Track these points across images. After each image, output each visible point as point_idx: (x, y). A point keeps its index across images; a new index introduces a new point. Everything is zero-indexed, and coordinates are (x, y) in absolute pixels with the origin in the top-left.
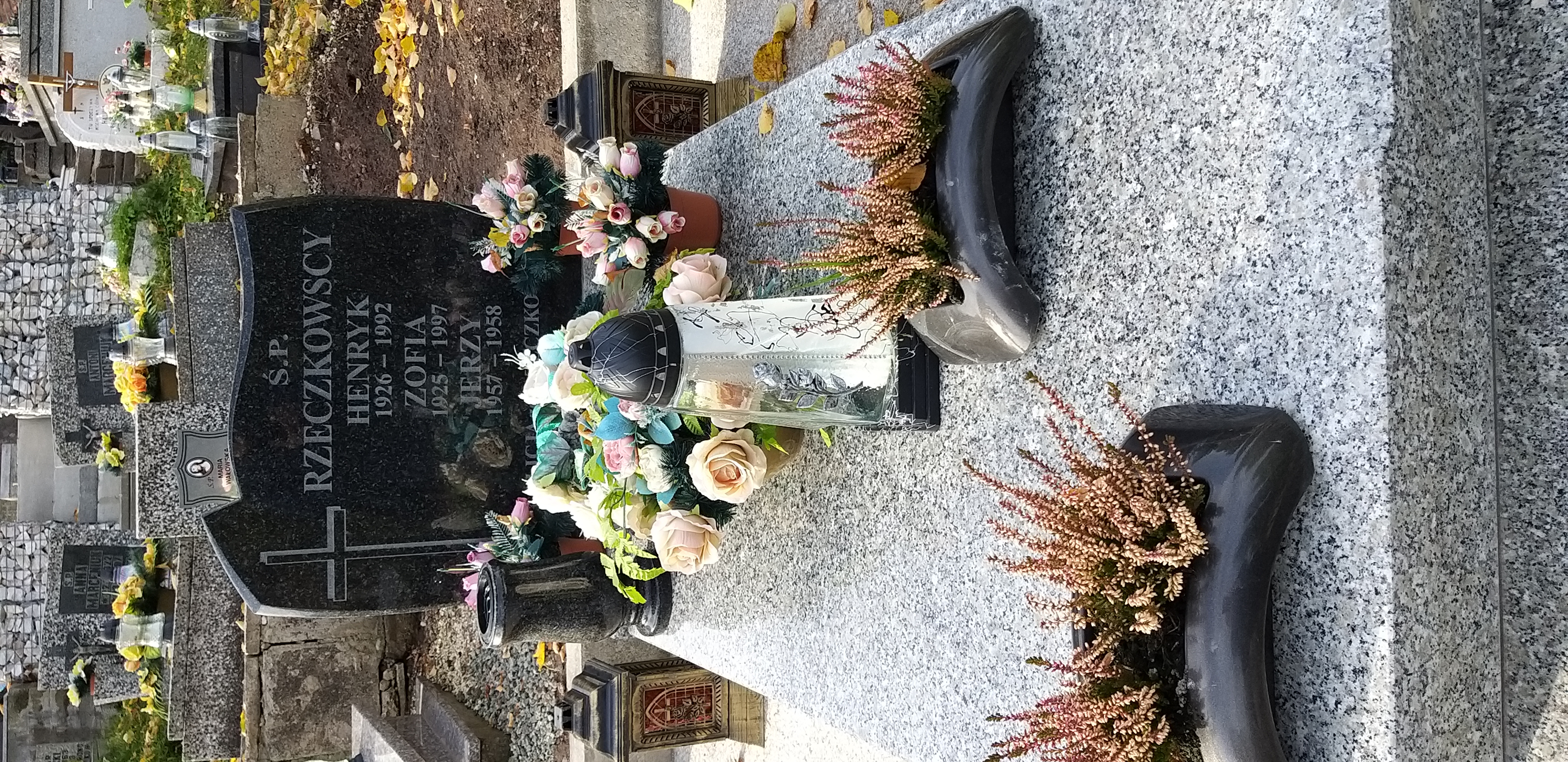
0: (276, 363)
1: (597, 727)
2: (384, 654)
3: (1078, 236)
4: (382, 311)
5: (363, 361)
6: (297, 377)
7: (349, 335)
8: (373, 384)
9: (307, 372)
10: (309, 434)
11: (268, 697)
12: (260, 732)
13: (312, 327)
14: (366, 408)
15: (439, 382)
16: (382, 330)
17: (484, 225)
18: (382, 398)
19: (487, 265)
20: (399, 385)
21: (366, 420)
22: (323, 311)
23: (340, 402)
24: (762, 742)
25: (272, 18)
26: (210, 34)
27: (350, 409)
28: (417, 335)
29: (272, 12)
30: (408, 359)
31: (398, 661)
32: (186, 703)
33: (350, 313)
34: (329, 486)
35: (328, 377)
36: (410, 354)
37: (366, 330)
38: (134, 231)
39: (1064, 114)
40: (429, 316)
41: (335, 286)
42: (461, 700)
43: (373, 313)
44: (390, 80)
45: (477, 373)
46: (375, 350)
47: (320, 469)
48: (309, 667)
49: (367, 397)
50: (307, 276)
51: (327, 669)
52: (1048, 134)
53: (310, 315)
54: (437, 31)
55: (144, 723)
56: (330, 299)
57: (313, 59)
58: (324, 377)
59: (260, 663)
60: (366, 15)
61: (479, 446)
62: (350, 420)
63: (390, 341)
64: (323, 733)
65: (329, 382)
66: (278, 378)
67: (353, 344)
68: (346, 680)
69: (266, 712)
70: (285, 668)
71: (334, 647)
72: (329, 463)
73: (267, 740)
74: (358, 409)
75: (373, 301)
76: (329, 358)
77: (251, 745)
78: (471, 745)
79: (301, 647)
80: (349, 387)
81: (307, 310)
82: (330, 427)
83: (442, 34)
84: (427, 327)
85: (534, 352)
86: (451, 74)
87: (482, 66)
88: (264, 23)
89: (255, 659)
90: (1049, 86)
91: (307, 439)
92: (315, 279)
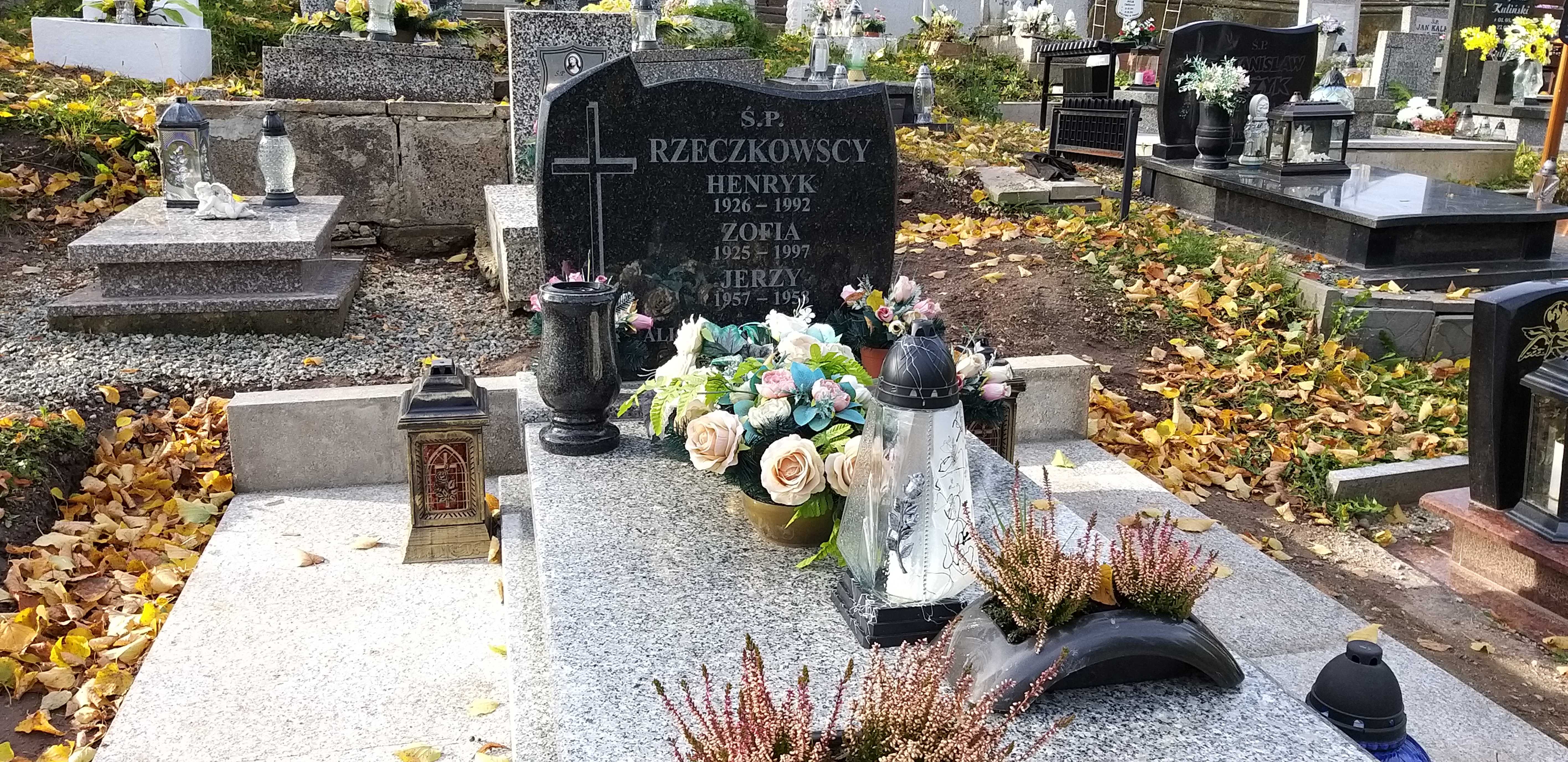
0: (759, 117)
1: (436, 398)
2: (386, 226)
3: (1089, 734)
4: (804, 204)
5: (761, 188)
6: (750, 133)
7: (783, 177)
8: (742, 197)
9: (752, 142)
10: (700, 143)
11: (348, 121)
12: (312, 113)
13: (790, 146)
14: (721, 191)
15: (744, 251)
16: (788, 204)
17: (883, 285)
18: (729, 203)
19: (848, 291)
20: (741, 218)
21: (711, 191)
22: (803, 155)
23: (726, 169)
24: (408, 560)
25: (937, 134)
26: (918, 83)
27: (721, 177)
28: (783, 233)
29: (942, 133)
30: (763, 225)
31: (378, 239)
32: (321, 51)
33: (802, 177)
34: (654, 160)
35: (748, 159)
36: (767, 227)
37: (788, 191)
38: (725, 20)
39: (1179, 715)
40: (800, 243)
41: (824, 165)
42: (358, 295)
43: (802, 196)
44: (914, 227)
45: (751, 283)
46: (770, 198)
47: (669, 153)
48: (374, 158)
49: (731, 191)
50: (832, 142)
51: (372, 174)
52: (1156, 706)
53: (799, 144)
54: (972, 262)
55: (263, 16)
56: (813, 162)
57: (924, 164)
58: (748, 157)
59: (381, 114)
60: (966, 206)
61: (664, 292)
62: (711, 178)
63: (778, 210)
64: (309, 171)
65: (744, 160)
66: (747, 118)
67: (775, 180)
68: (359, 192)
69: (332, 119)
70: (375, 137)
71: (393, 181)
72: (674, 160)
73: (304, 120)
74: (721, 184)
75: (811, 197)
76: (763, 160)
77: (300, 106)
78: (333, 301)
79: (395, 150)
80: (739, 177)
81: (804, 142)
82: (705, 160)
83: (972, 266)
84: (791, 242)
85: (814, 321)
86: (941, 274)
87: (956, 298)
88: (933, 127)
89: (384, 110)
90: (1193, 703)
91: (695, 142)
92: (830, 148)
